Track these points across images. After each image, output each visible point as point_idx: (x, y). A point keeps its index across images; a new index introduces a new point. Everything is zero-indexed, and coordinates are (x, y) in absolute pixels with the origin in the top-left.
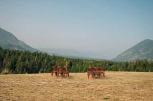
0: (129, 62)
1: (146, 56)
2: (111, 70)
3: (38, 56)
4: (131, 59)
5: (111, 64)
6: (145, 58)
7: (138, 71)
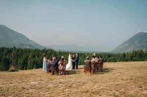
0: (126, 53)
1: (141, 47)
2: (110, 61)
3: (46, 52)
4: (127, 51)
5: (110, 56)
6: (140, 48)
7: (135, 61)
